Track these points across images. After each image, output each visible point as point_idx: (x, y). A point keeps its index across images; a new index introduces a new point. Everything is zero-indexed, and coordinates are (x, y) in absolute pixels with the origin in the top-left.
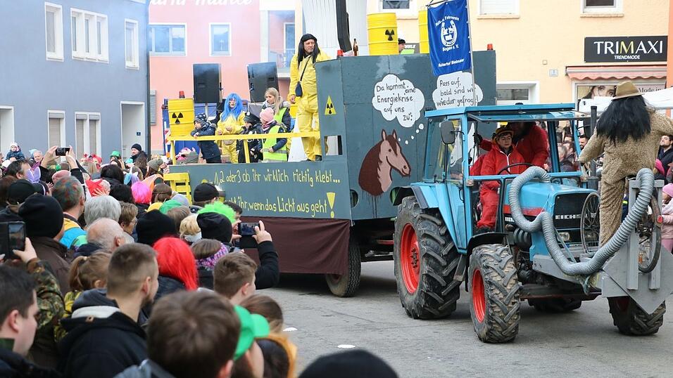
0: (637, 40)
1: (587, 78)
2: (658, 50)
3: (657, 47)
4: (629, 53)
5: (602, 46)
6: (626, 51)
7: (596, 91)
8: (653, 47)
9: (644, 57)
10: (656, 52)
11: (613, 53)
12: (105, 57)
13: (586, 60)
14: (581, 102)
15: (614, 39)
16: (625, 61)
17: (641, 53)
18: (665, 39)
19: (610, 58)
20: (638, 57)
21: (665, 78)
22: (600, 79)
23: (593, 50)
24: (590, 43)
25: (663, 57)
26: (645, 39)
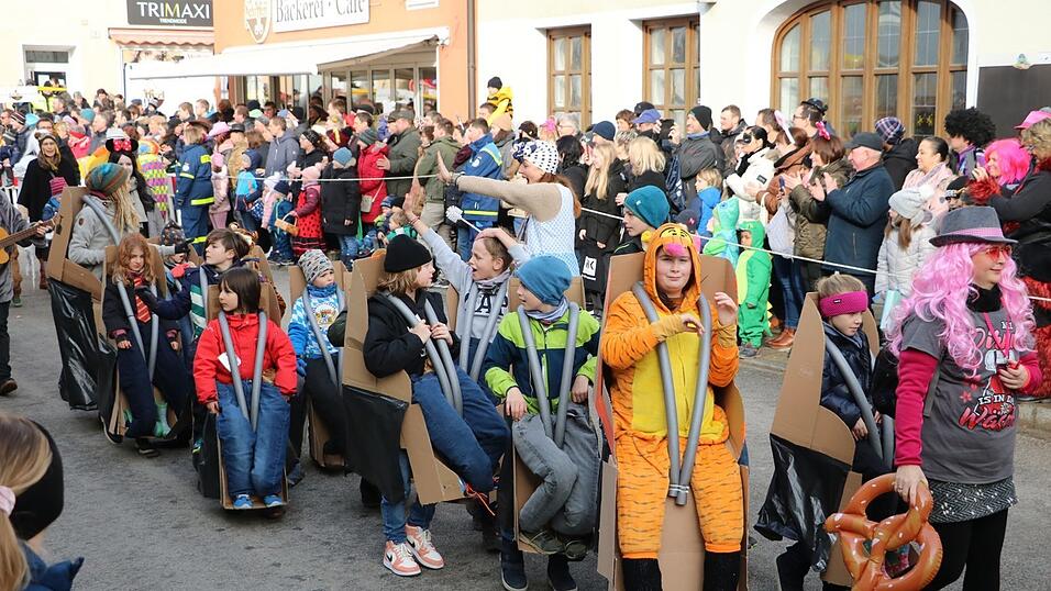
0: (181, 4)
1: (132, 42)
2: (205, 14)
3: (204, 11)
4: (175, 17)
5: (146, 7)
6: (172, 14)
7: (142, 55)
8: (199, 11)
9: (191, 22)
10: (203, 16)
11: (158, 15)
13: (130, 22)
14: (127, 68)
16: (171, 24)
17: (187, 17)
18: (211, 4)
19: (155, 21)
20: (185, 21)
21: (212, 45)
22: (147, 43)
23: (136, 11)
24: (132, 4)
25: (209, 22)
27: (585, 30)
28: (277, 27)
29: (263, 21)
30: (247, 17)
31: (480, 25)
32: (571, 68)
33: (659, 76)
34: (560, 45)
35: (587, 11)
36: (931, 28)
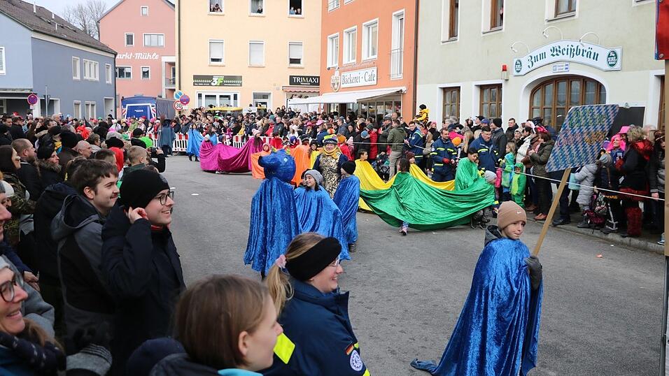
0: (309, 77)
1: (291, 91)
3: (316, 80)
4: (306, 82)
5: (296, 79)
7: (294, 96)
9: (311, 84)
10: (316, 82)
11: (300, 82)
12: (97, 79)
13: (290, 84)
14: (288, 100)
15: (300, 77)
16: (304, 85)
17: (310, 82)
18: (319, 77)
19: (299, 84)
20: (309, 84)
21: (319, 92)
22: (295, 92)
23: (293, 81)
24: (291, 77)
25: (318, 84)
26: (312, 77)
27: (458, 89)
28: (343, 86)
29: (338, 84)
30: (332, 82)
31: (418, 86)
32: (452, 102)
33: (486, 106)
34: (448, 94)
35: (458, 82)
36: (591, 91)
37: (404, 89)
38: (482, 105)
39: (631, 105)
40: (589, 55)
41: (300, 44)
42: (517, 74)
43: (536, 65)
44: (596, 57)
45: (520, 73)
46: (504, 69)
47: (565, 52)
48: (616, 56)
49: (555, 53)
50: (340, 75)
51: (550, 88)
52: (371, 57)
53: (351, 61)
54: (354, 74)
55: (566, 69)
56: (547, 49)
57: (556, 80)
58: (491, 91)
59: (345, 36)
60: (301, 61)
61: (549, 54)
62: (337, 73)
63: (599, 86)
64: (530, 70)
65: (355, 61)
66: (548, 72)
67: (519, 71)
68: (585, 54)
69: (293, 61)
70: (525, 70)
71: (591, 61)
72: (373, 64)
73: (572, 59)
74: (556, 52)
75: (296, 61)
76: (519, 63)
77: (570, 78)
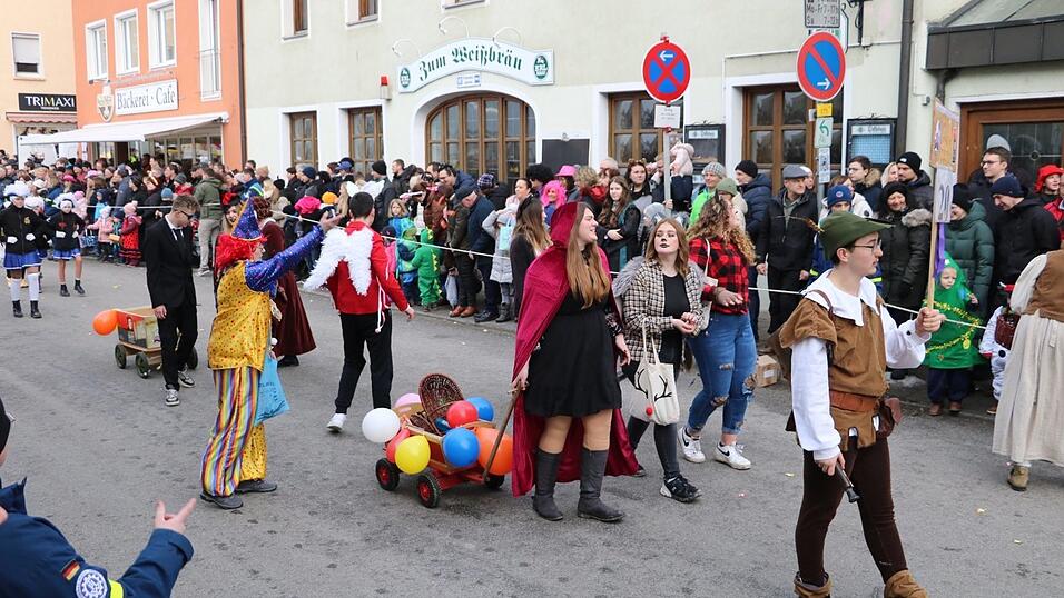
0: (56, 97)
1: (23, 122)
3: (70, 102)
4: (51, 106)
5: (32, 100)
6: (49, 104)
7: (29, 130)
8: (67, 102)
9: (62, 109)
10: (70, 105)
11: (39, 105)
13: (21, 109)
14: (19, 138)
15: (39, 96)
16: (48, 110)
17: (59, 105)
18: (74, 97)
19: (38, 108)
20: (57, 108)
21: (76, 123)
22: (32, 122)
23: (25, 103)
24: (22, 97)
25: (74, 109)
26: (61, 97)
27: (313, 114)
28: (118, 112)
29: (109, 108)
30: (99, 105)
31: (248, 111)
32: (305, 136)
33: (359, 142)
34: (298, 123)
35: (314, 103)
36: (514, 115)
37: (224, 115)
38: (352, 140)
39: (571, 136)
40: (508, 61)
41: (34, 38)
42: (401, 89)
43: (432, 75)
44: (518, 65)
45: (408, 89)
46: (384, 82)
47: (473, 57)
48: (546, 63)
49: (459, 58)
50: (113, 93)
51: (455, 111)
52: (166, 63)
53: (131, 70)
54: (138, 91)
55: (477, 82)
56: (446, 51)
57: (462, 99)
58: (365, 118)
59: (118, 27)
60: (39, 68)
61: (450, 59)
62: (107, 90)
63: (526, 108)
64: (422, 83)
65: (137, 69)
66: (451, 87)
67: (405, 86)
68: (502, 59)
69: (22, 67)
70: (415, 83)
71: (511, 70)
72: (170, 74)
73: (484, 67)
74: (461, 55)
75: (31, 68)
76: (406, 73)
77: (484, 97)
